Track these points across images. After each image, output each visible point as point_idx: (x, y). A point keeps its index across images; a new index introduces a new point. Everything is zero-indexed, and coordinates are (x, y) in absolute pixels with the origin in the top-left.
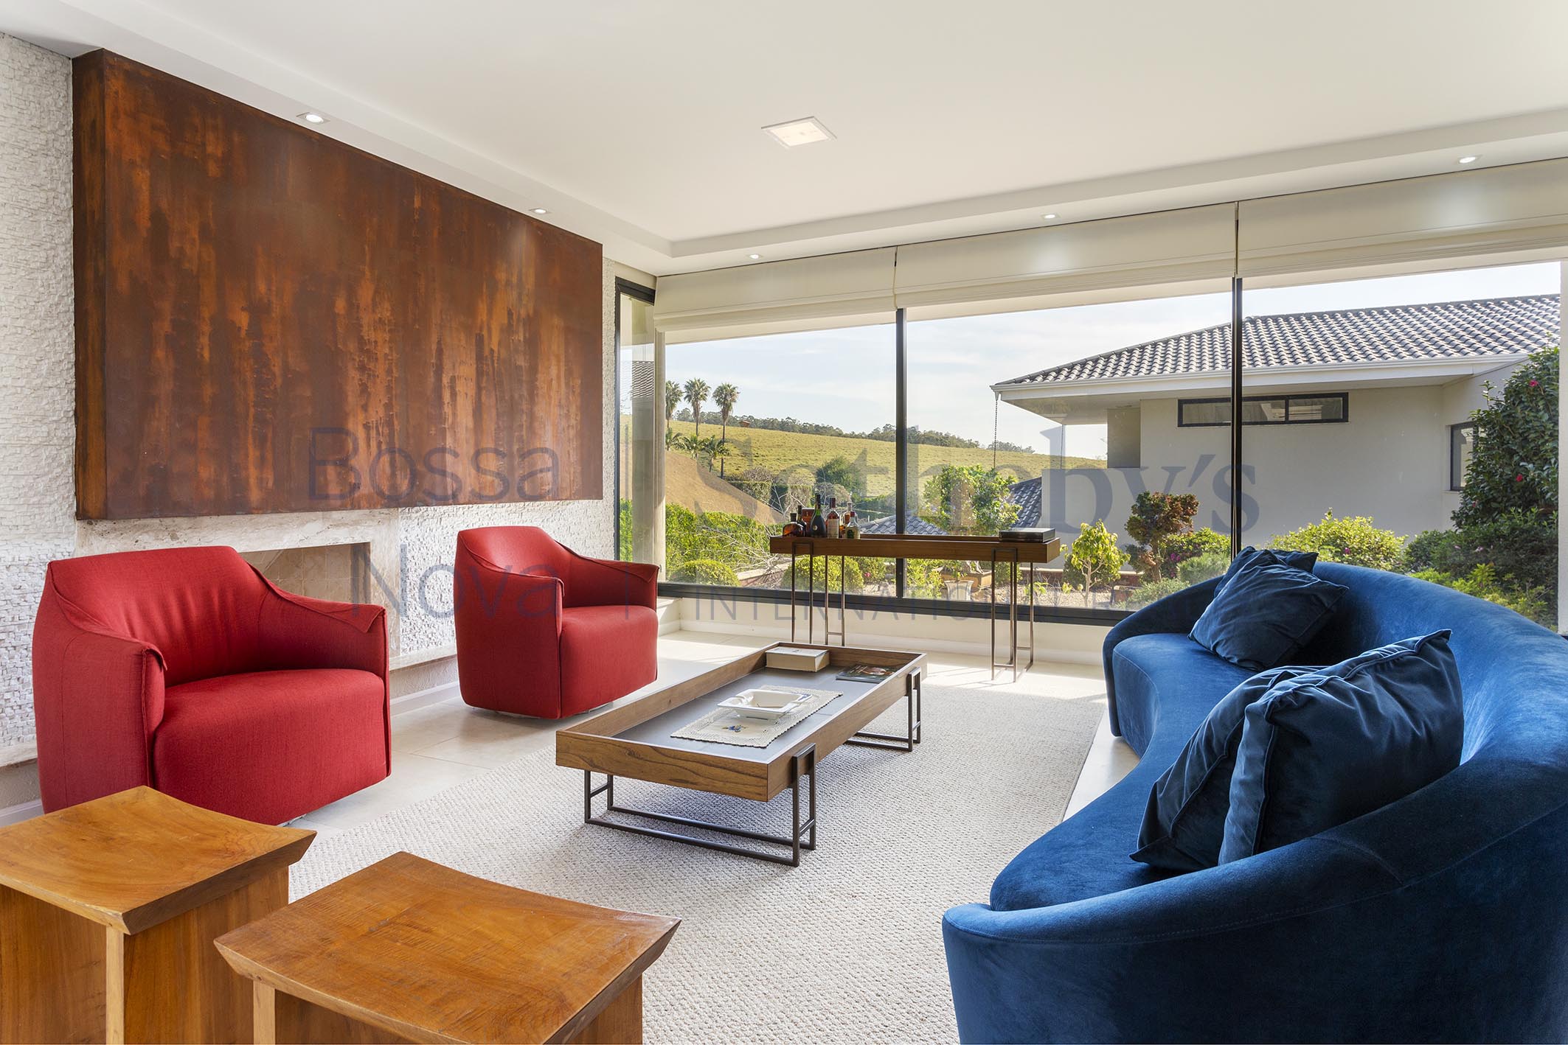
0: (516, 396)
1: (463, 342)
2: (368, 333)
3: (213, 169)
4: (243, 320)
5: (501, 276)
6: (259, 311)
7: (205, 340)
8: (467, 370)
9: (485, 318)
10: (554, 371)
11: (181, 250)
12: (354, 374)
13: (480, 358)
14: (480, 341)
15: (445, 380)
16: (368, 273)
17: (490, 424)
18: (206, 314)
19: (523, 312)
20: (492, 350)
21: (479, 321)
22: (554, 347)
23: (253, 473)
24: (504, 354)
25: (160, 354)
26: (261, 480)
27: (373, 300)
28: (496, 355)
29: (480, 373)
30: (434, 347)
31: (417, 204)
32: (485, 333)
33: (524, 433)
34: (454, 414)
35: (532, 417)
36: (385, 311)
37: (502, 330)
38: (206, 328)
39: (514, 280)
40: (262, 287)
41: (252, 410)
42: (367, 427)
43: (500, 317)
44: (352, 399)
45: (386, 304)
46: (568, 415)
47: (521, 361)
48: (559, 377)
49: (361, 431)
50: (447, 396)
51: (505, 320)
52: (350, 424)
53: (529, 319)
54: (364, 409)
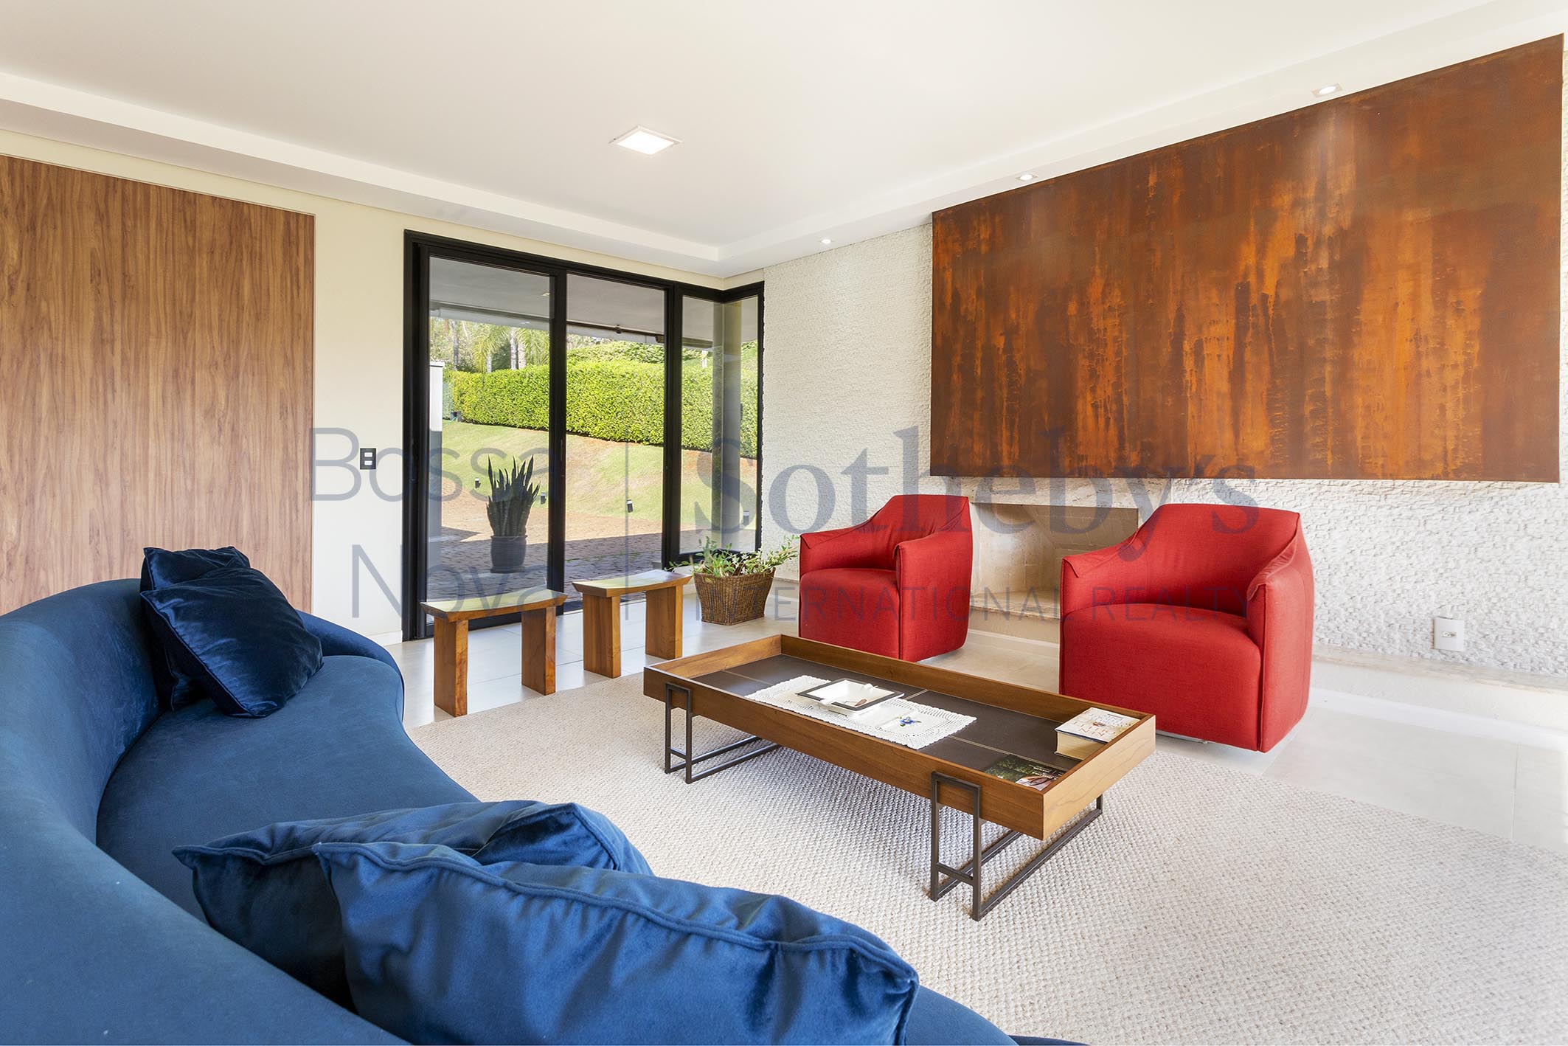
0: (1311, 342)
1: (1215, 300)
2: (1097, 323)
3: (984, 248)
4: (1000, 342)
5: (1284, 200)
6: (1011, 333)
7: (978, 362)
8: (1223, 328)
9: (1252, 261)
10: (1404, 290)
11: (967, 309)
12: (1083, 363)
13: (1242, 308)
14: (1244, 290)
15: (1187, 347)
16: (1098, 271)
17: (1255, 385)
18: (979, 344)
19: (1328, 230)
20: (1265, 297)
21: (1242, 267)
22: (1407, 256)
23: (1005, 447)
24: (1285, 294)
25: (955, 377)
26: (1010, 453)
27: (1103, 293)
28: (1271, 300)
29: (1241, 330)
30: (1172, 316)
31: (1152, 180)
32: (1252, 279)
33: (1328, 389)
34: (1199, 381)
35: (1344, 364)
36: (1116, 299)
37: (1283, 267)
38: (979, 355)
39: (1310, 194)
40: (1013, 316)
41: (1005, 404)
42: (1095, 406)
43: (1282, 247)
44: (1080, 384)
45: (1117, 292)
46: (1441, 349)
47: (1324, 295)
48: (1415, 298)
49: (1090, 410)
50: (1189, 363)
51: (1291, 252)
52: (1080, 407)
53: (1342, 234)
54: (1093, 390)
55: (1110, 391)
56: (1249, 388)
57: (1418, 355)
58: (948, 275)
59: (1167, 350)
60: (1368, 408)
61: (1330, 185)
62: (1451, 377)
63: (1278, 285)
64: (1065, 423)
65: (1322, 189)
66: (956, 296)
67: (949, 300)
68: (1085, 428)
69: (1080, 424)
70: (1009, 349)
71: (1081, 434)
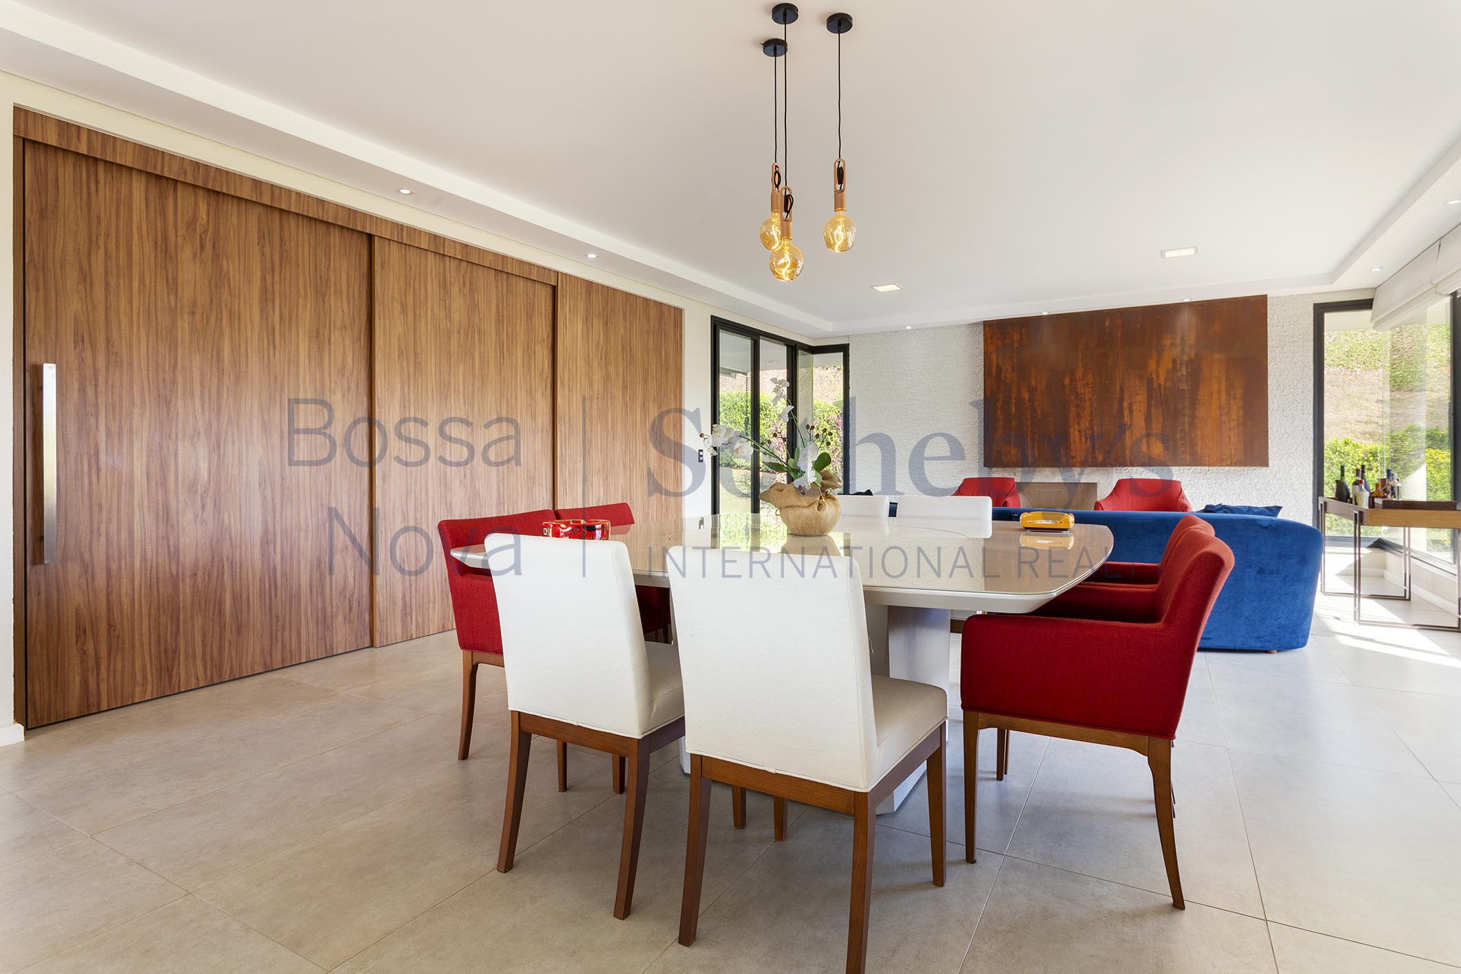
0: (1179, 407)
1: (1138, 384)
2: (1080, 390)
3: (1016, 345)
4: (1026, 396)
5: (1167, 342)
6: (1033, 391)
8: (1142, 397)
9: (1154, 368)
10: (1215, 387)
12: (1073, 409)
13: (1150, 390)
14: (1150, 381)
15: (1125, 405)
16: (1080, 364)
17: (1157, 427)
18: (1013, 396)
19: (1185, 358)
20: (1160, 385)
21: (1150, 370)
22: (1216, 373)
24: (1169, 384)
26: (1033, 454)
27: (1083, 375)
28: (1163, 386)
29: (1150, 398)
30: (1118, 390)
31: (1108, 324)
32: (1154, 376)
33: (1187, 427)
34: (1131, 421)
35: (1193, 417)
36: (1090, 379)
37: (1167, 372)
38: (1014, 401)
39: (1178, 341)
40: (1034, 382)
42: (1079, 431)
43: (1167, 364)
44: (1072, 420)
45: (1091, 375)
46: (1229, 413)
47: (1184, 386)
48: (1219, 391)
49: (1077, 433)
50: (1126, 413)
51: (1170, 366)
52: (1072, 431)
53: (1191, 361)
54: (1078, 423)
55: (1087, 424)
56: (1153, 425)
57: (1221, 415)
58: (994, 356)
59: (1116, 406)
60: (1202, 436)
61: (1186, 339)
62: (1233, 424)
63: (1166, 379)
64: (1064, 438)
65: (1183, 339)
66: (999, 368)
67: (994, 370)
68: (1074, 442)
69: (1072, 439)
70: (1031, 400)
71: (1073, 446)
